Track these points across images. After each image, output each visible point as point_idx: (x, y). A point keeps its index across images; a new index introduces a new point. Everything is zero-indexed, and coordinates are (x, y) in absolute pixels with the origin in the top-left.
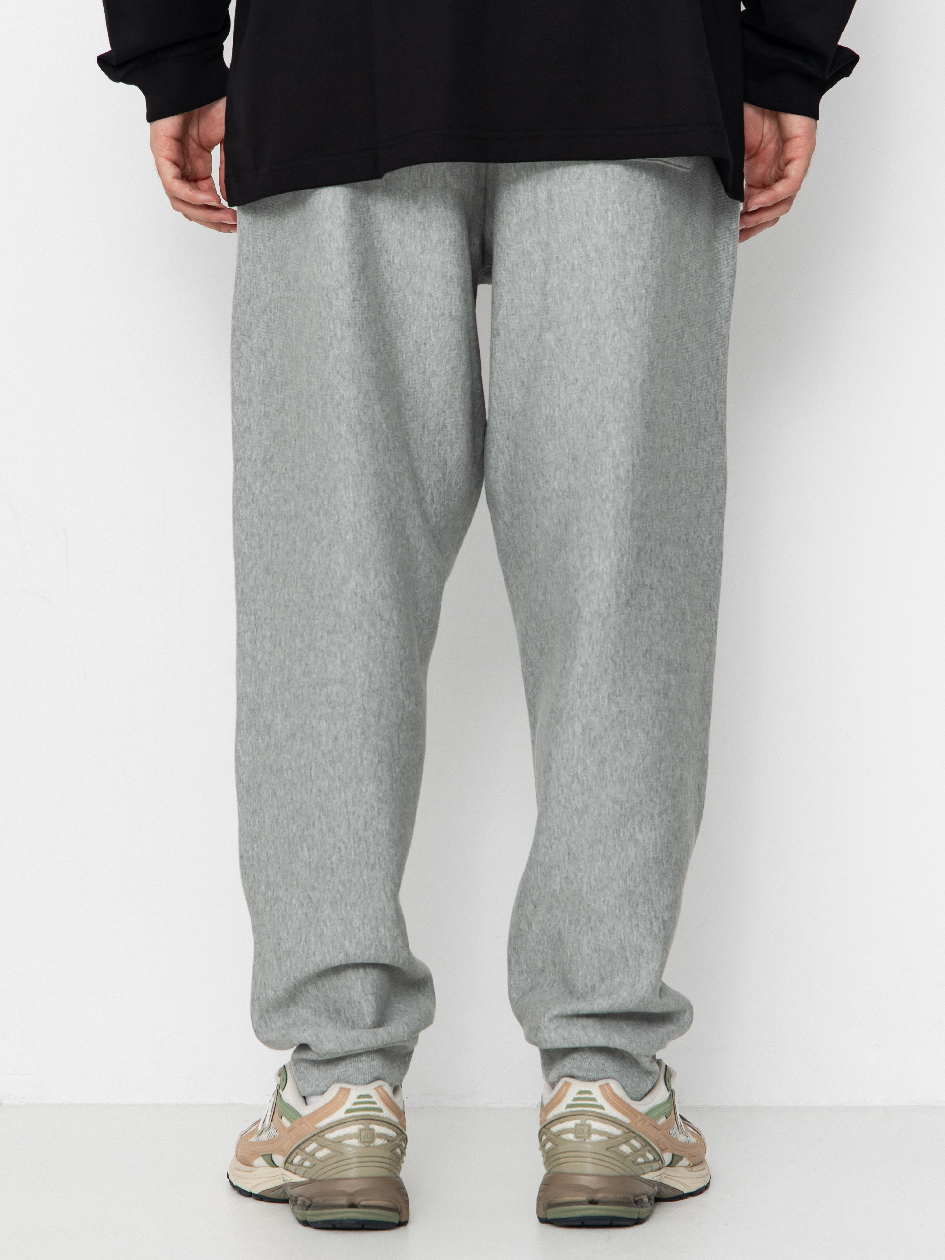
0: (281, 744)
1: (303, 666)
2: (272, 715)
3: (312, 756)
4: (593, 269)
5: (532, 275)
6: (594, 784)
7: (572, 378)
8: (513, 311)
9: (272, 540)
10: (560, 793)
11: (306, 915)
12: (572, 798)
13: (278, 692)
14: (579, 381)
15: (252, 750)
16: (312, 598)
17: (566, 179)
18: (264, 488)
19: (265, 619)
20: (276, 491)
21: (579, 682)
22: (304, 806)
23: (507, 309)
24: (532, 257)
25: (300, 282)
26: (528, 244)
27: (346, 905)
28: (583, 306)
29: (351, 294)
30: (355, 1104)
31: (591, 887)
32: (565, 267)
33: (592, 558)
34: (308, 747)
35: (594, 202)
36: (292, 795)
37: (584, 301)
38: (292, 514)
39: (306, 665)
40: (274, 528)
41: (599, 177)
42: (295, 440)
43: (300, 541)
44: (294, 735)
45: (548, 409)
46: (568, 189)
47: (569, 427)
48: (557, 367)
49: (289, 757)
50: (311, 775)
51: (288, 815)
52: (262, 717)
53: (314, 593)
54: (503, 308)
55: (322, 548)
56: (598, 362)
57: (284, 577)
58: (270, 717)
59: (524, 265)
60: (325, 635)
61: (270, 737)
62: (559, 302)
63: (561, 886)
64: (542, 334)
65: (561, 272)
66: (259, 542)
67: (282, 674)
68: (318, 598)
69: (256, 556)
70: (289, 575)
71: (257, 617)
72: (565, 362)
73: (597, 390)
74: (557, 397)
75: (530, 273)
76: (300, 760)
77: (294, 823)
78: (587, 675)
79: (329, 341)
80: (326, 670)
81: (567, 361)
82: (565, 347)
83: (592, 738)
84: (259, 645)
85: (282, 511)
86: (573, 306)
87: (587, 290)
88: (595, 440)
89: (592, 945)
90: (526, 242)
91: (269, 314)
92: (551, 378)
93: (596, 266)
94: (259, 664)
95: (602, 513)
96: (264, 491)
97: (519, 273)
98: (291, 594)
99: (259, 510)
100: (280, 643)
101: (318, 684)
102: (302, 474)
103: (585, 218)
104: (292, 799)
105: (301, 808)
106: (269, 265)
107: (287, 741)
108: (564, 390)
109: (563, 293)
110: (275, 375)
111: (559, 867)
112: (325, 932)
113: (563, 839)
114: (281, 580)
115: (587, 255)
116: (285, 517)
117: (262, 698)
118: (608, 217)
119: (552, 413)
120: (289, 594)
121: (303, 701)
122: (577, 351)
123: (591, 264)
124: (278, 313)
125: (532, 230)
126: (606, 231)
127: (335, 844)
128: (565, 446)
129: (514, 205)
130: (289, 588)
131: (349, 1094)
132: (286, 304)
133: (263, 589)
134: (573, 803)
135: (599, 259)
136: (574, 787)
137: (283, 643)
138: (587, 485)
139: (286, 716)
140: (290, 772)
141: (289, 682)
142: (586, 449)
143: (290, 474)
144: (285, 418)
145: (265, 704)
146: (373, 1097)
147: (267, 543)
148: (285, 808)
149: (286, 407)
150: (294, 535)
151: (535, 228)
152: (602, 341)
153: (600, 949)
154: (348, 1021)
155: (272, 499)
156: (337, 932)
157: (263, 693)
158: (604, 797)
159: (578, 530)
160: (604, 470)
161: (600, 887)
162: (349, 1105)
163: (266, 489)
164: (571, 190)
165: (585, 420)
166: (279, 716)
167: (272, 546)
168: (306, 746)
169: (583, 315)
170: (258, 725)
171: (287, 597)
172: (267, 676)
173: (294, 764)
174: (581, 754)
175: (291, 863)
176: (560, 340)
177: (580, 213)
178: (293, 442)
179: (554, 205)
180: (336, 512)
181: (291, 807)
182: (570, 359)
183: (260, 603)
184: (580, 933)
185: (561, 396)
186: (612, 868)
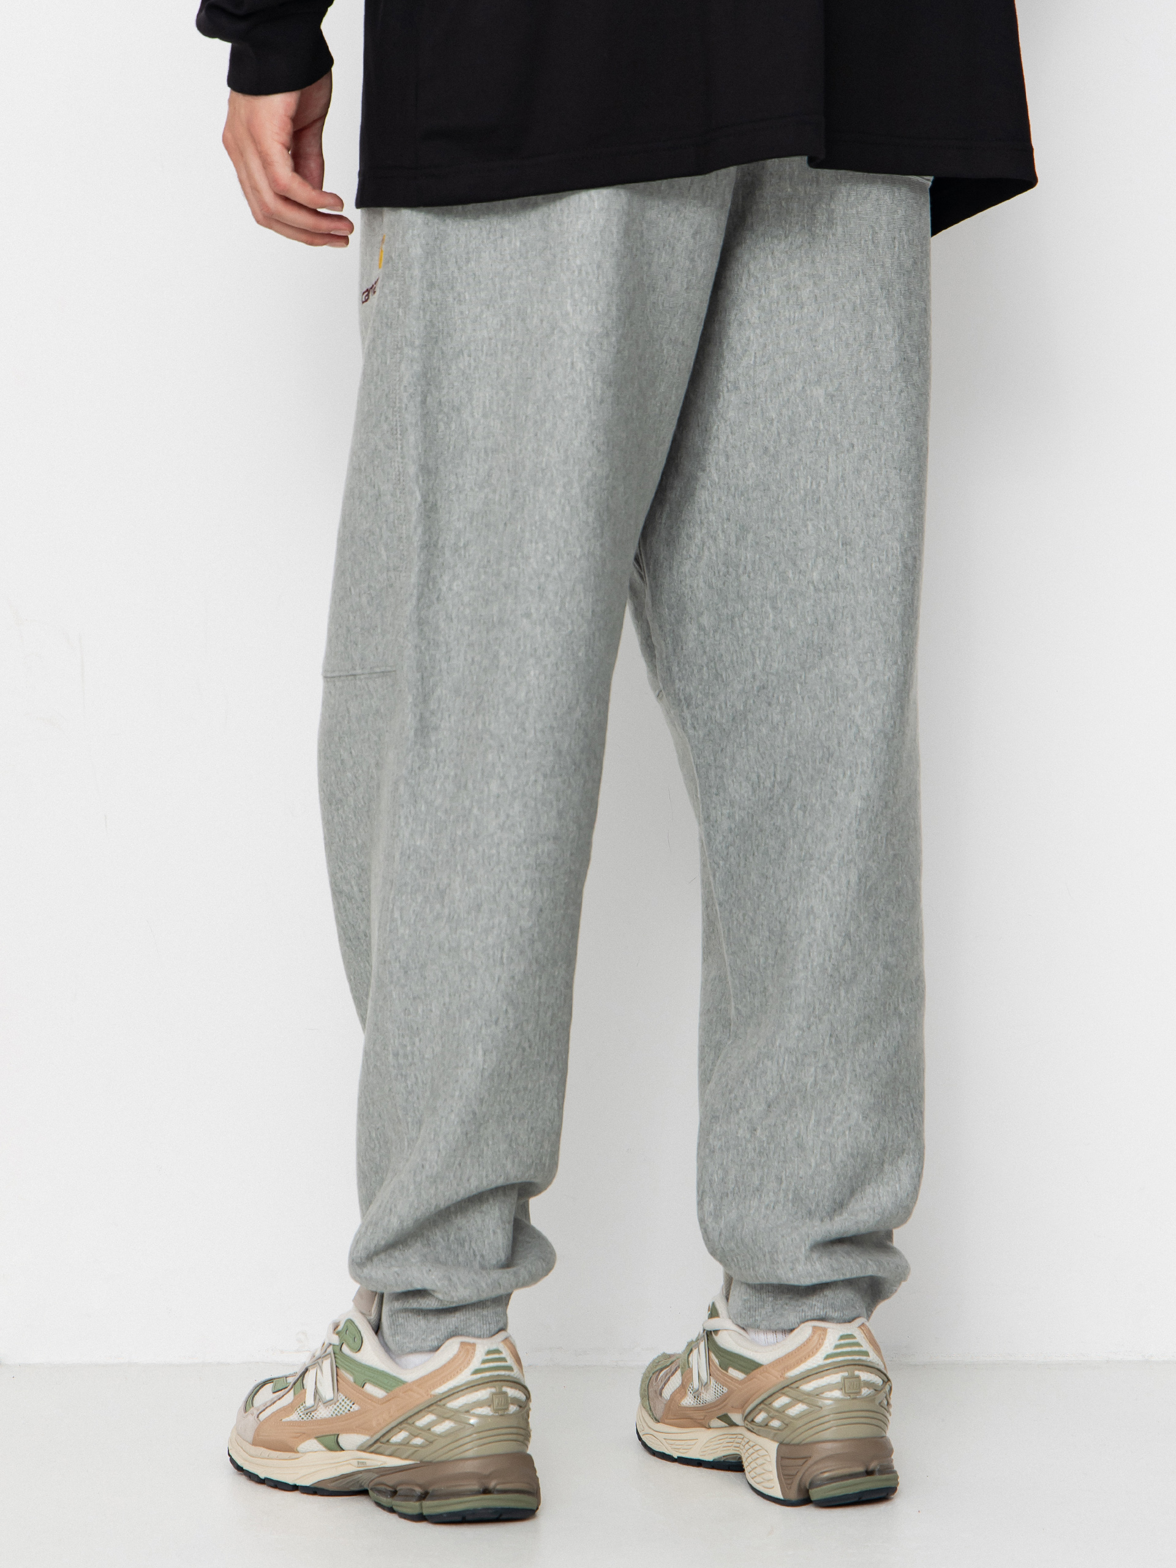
0: (459, 916)
1: (502, 817)
2: (449, 877)
3: (505, 934)
4: (879, 310)
5: (796, 315)
6: (866, 946)
7: (846, 443)
8: (765, 360)
9: (466, 652)
10: (827, 958)
11: (467, 1134)
12: (841, 964)
13: (459, 849)
14: (856, 448)
15: (415, 921)
16: (524, 730)
17: (853, 198)
18: (455, 584)
19: (450, 754)
20: (472, 588)
21: (858, 819)
22: (485, 998)
23: (755, 357)
24: (799, 293)
25: (528, 321)
26: (796, 275)
27: (514, 1118)
28: (865, 354)
29: (615, 344)
30: (484, 1362)
31: (856, 1075)
32: (843, 307)
33: (875, 664)
34: (500, 923)
35: (881, 228)
36: (470, 981)
37: (866, 350)
38: (495, 619)
39: (508, 816)
40: (469, 636)
41: (887, 197)
42: (505, 524)
43: (506, 655)
44: (479, 906)
45: (809, 481)
46: (854, 211)
47: (841, 503)
48: (827, 430)
49: (471, 933)
50: (502, 957)
51: (461, 1006)
52: (435, 880)
53: (527, 725)
54: (750, 355)
55: (545, 667)
56: (881, 423)
57: (479, 701)
58: (446, 881)
59: (788, 302)
60: (541, 778)
61: (443, 906)
62: (833, 349)
63: (815, 1077)
64: (807, 388)
65: (838, 314)
66: (447, 652)
67: (465, 825)
68: (533, 732)
69: (441, 670)
70: (486, 699)
71: (439, 750)
72: (838, 424)
73: (880, 459)
74: (825, 467)
75: (794, 313)
76: (487, 938)
77: (469, 1018)
78: (868, 810)
79: (585, 402)
80: (538, 824)
81: (841, 423)
82: (839, 405)
83: (868, 887)
84: (438, 787)
85: (481, 616)
86: (852, 355)
87: (870, 335)
88: (877, 520)
89: (849, 1150)
90: (794, 273)
91: (467, 358)
92: (817, 443)
93: (881, 307)
94: (437, 812)
95: (888, 609)
96: (455, 588)
97: (779, 312)
98: (487, 723)
99: (447, 613)
100: (465, 786)
101: (525, 841)
102: (514, 569)
103: (871, 247)
104: (470, 986)
105: (481, 999)
106: (467, 294)
107: (469, 913)
108: (835, 458)
109: (840, 339)
110: (474, 438)
111: (815, 1053)
112: (485, 1152)
113: (825, 1018)
114: (474, 704)
115: (871, 292)
116: (484, 623)
117: (438, 855)
118: (895, 247)
119: (814, 486)
120: (484, 723)
121: (498, 863)
122: (854, 410)
123: (876, 304)
124: (483, 358)
125: (804, 259)
126: (892, 264)
127: (520, 1044)
128: (833, 527)
129: (783, 228)
130: (484, 715)
131: (474, 1350)
132: (500, 347)
133: (449, 716)
134: (842, 971)
135: (885, 297)
136: (844, 950)
137: (470, 785)
138: (867, 576)
139: (468, 880)
140: (470, 952)
141: (476, 836)
142: (865, 531)
143: (494, 567)
144: (491, 496)
145: (440, 863)
146: (504, 1352)
147: (459, 655)
148: (460, 996)
149: (494, 481)
150: (497, 647)
151: (808, 257)
152: (886, 399)
153: (858, 1153)
154: (475, 1255)
155: (466, 599)
156: (499, 1151)
157: (440, 849)
158: (875, 962)
159: (854, 631)
160: (890, 556)
161: (866, 1074)
162: (476, 1363)
163: (457, 585)
164: (858, 213)
165: (864, 495)
166: (458, 880)
167: (466, 660)
168: (496, 921)
169: (865, 366)
170: (427, 889)
171: (480, 727)
172: (446, 828)
173: (477, 943)
174: (855, 909)
175: (457, 1067)
176: (832, 396)
177: (866, 241)
178: (501, 527)
179: (836, 230)
180: (570, 622)
181: (467, 997)
182: (845, 420)
183: (445, 733)
184: (832, 1136)
185: (831, 465)
186: (878, 1050)
